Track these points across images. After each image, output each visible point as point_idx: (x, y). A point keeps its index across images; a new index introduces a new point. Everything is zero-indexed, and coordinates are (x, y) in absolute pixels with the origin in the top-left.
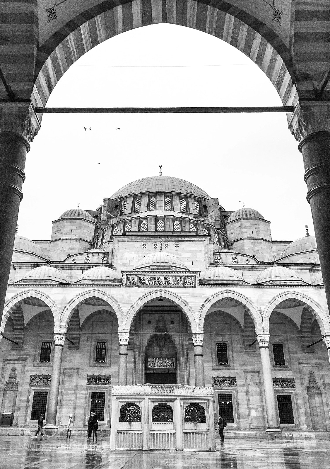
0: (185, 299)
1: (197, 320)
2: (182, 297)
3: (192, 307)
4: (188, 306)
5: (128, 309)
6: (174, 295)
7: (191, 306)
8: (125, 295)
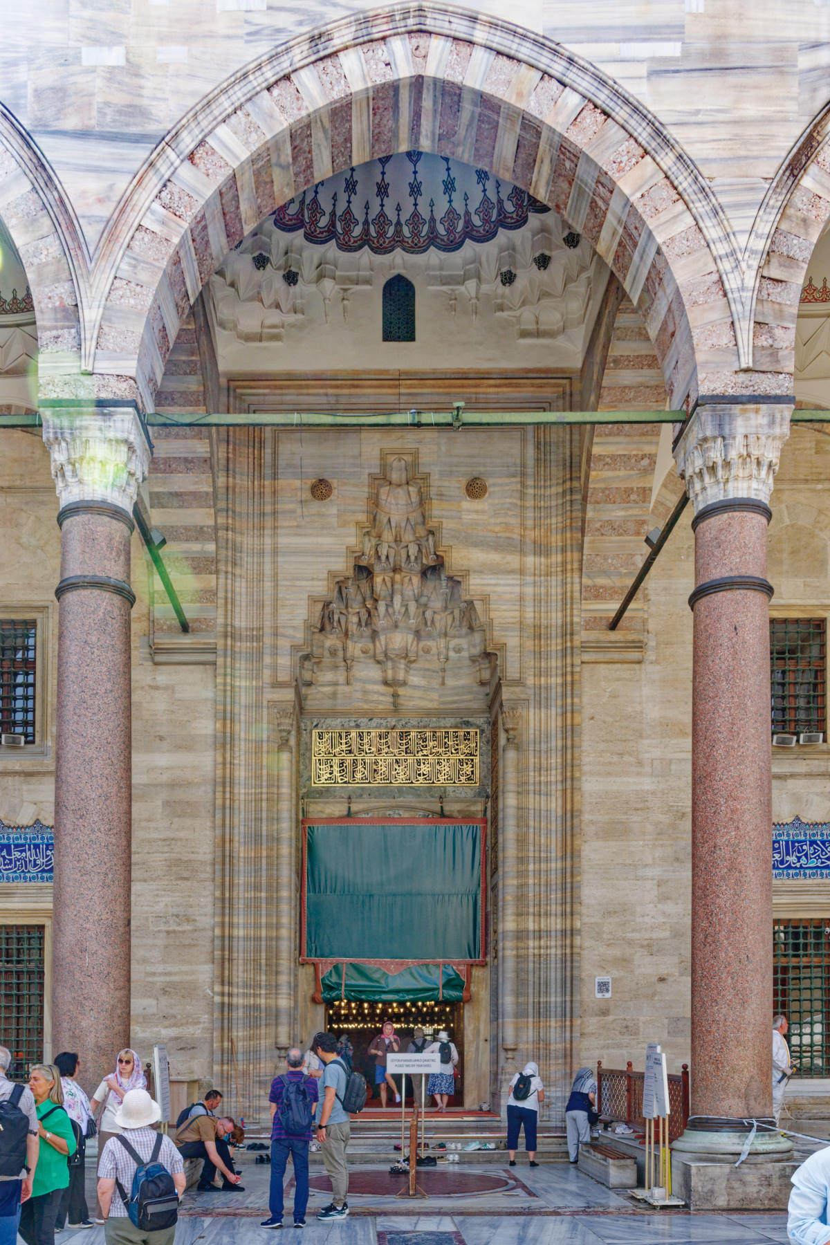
0: (639, 91)
1: (742, 280)
2: (609, 71)
3: (707, 160)
4: (667, 160)
5: (122, 184)
6: (544, 60)
7: (693, 151)
8: (92, 56)
